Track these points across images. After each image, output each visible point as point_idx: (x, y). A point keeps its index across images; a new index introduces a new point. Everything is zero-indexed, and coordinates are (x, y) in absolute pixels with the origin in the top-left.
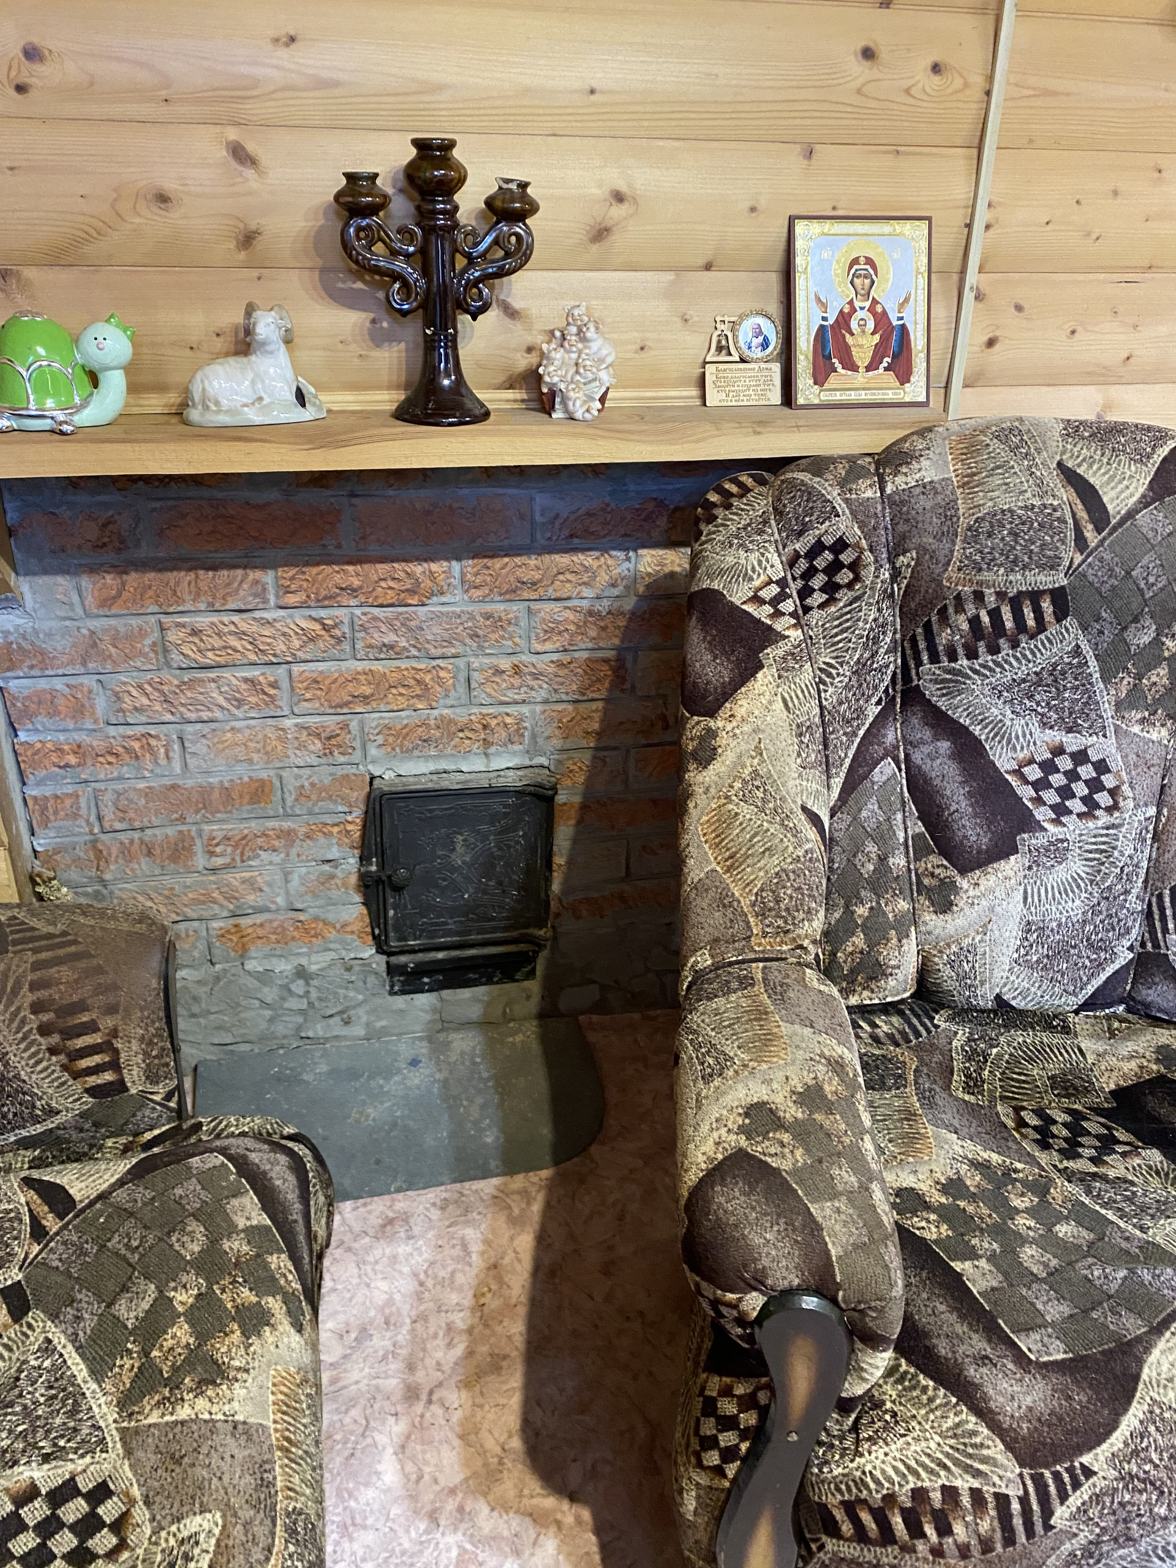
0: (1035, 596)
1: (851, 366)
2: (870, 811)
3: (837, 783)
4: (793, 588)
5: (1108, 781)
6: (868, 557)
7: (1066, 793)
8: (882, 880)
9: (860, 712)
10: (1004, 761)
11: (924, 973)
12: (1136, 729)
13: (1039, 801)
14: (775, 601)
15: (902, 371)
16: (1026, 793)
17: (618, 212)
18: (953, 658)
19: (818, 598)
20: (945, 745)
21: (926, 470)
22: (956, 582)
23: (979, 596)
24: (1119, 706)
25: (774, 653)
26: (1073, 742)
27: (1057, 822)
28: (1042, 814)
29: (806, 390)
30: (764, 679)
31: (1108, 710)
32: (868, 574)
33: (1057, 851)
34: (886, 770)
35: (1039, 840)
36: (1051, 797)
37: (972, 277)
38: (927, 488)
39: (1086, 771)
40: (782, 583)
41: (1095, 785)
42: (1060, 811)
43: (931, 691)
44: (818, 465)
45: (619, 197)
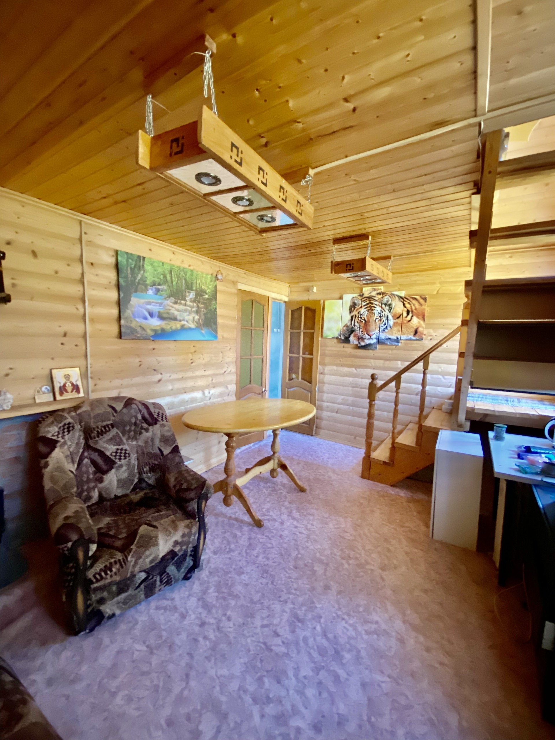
0: (107, 425)
1: (67, 392)
2: (84, 469)
3: (76, 465)
4: (61, 432)
5: (127, 452)
6: (75, 425)
7: (120, 456)
8: (89, 481)
9: (79, 452)
10: (108, 453)
11: (100, 496)
12: (130, 443)
13: (116, 459)
14: (57, 435)
15: (78, 391)
16: (113, 458)
17: (10, 371)
18: (95, 438)
19: (66, 433)
20: (97, 454)
21: (84, 409)
22: (92, 425)
23: (98, 427)
24: (127, 440)
25: (58, 444)
26: (120, 447)
27: (120, 461)
28: (117, 461)
29: (58, 397)
30: (57, 450)
31: (125, 441)
32: (76, 427)
33: (121, 466)
34: (86, 461)
35: (117, 465)
36: (118, 457)
37: (89, 375)
38: (85, 412)
39: (123, 452)
40: (58, 432)
41: (125, 453)
42: (120, 459)
43: (92, 445)
44: (63, 410)
45: (11, 369)
